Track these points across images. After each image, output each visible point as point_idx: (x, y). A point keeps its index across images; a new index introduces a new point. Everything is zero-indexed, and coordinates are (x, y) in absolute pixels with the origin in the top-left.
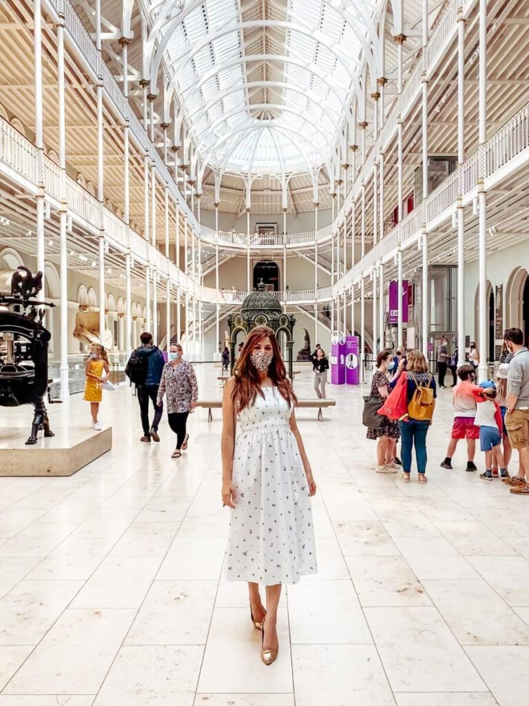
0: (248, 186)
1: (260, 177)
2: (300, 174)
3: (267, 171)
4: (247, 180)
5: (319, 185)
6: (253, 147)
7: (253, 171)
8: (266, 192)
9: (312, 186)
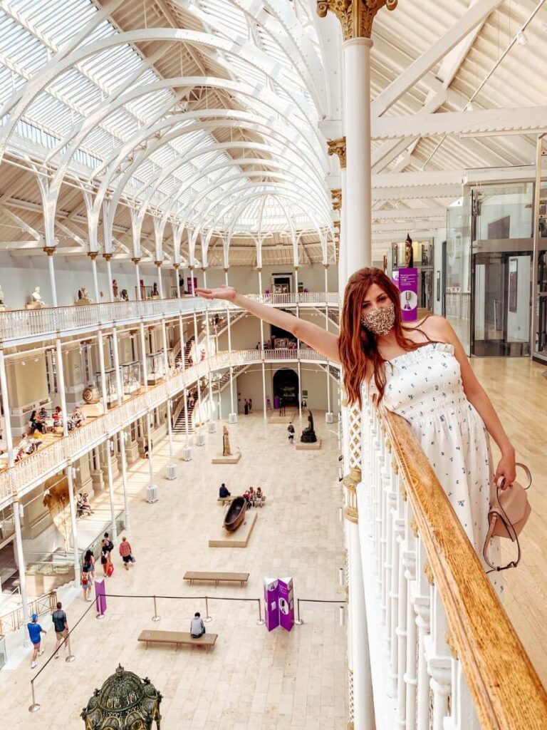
0: (259, 245)
1: (270, 236)
2: (308, 233)
3: (277, 228)
4: (257, 240)
5: (328, 242)
6: (261, 207)
7: (263, 230)
8: (278, 247)
9: (320, 242)
